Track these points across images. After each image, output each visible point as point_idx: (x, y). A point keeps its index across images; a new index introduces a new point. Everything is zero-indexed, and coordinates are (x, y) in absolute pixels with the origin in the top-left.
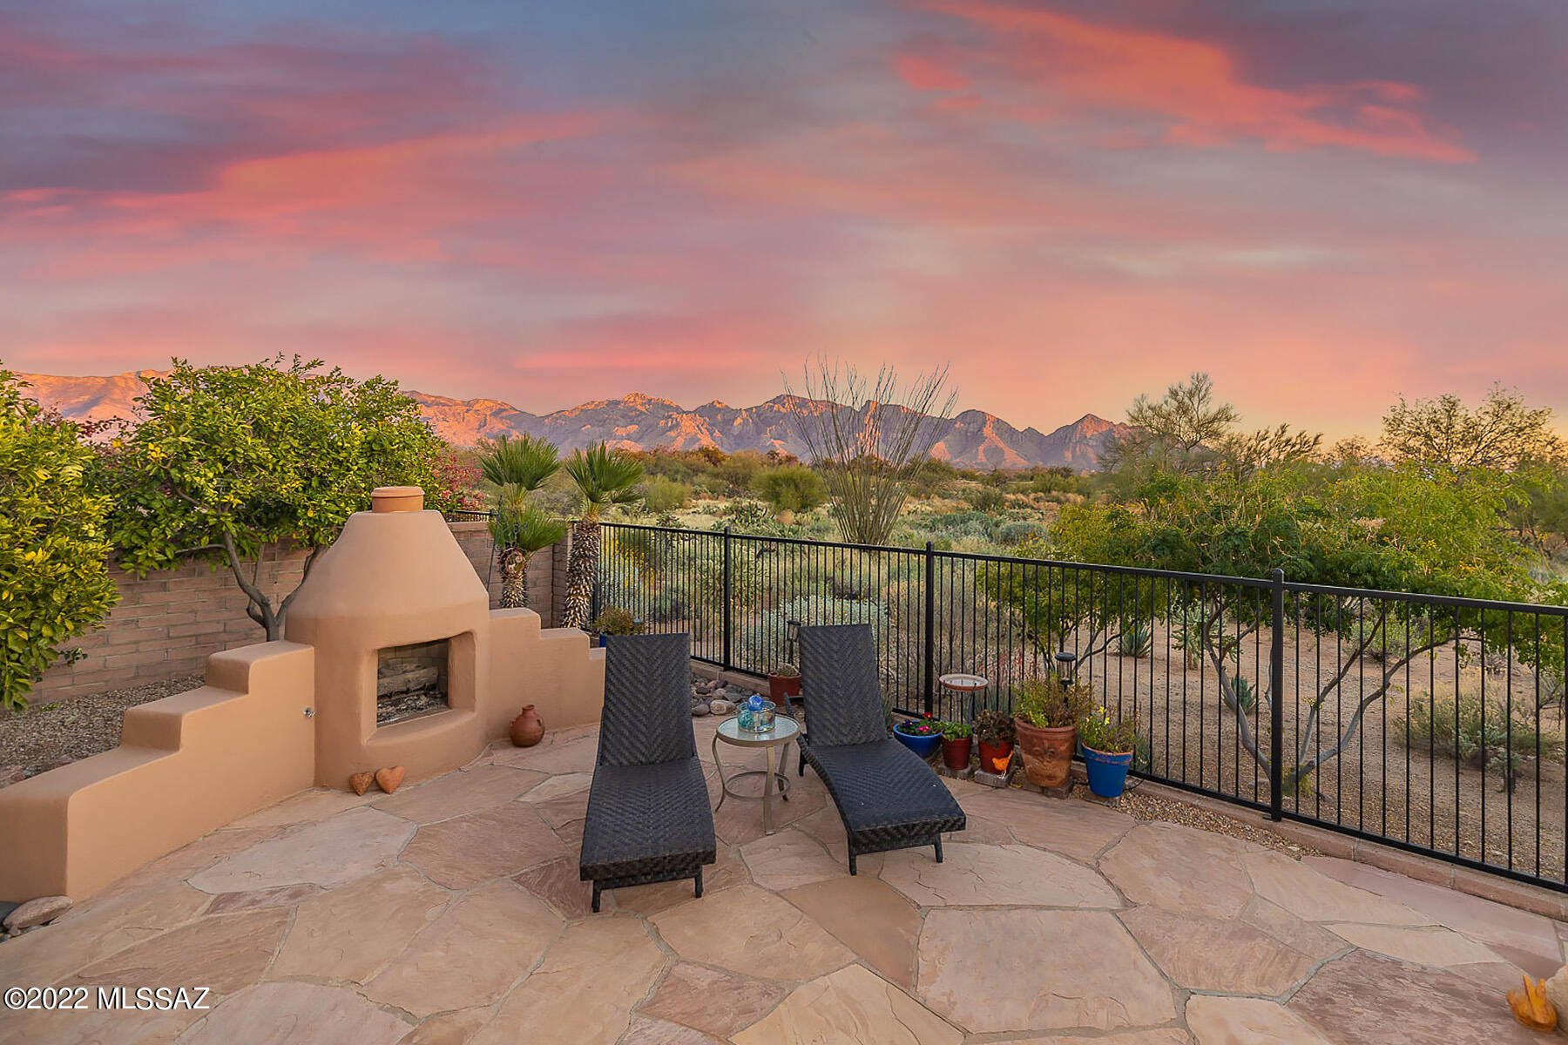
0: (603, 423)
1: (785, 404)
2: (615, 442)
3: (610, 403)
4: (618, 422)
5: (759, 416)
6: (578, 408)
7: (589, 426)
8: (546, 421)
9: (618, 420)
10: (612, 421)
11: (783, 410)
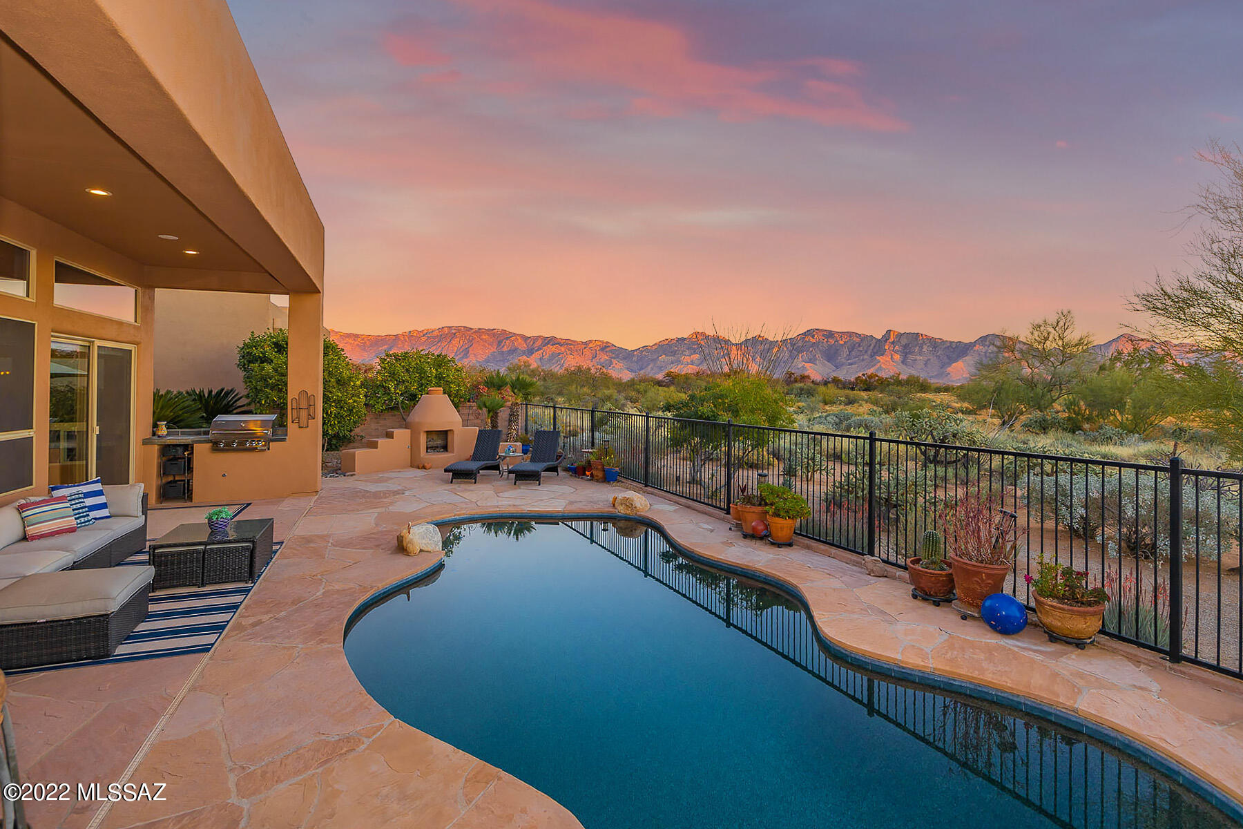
0: (674, 353)
1: (814, 335)
2: (682, 366)
3: (679, 340)
4: (684, 353)
5: (793, 345)
6: (656, 344)
7: (663, 356)
8: (635, 353)
9: (685, 351)
10: (681, 352)
11: (812, 340)
